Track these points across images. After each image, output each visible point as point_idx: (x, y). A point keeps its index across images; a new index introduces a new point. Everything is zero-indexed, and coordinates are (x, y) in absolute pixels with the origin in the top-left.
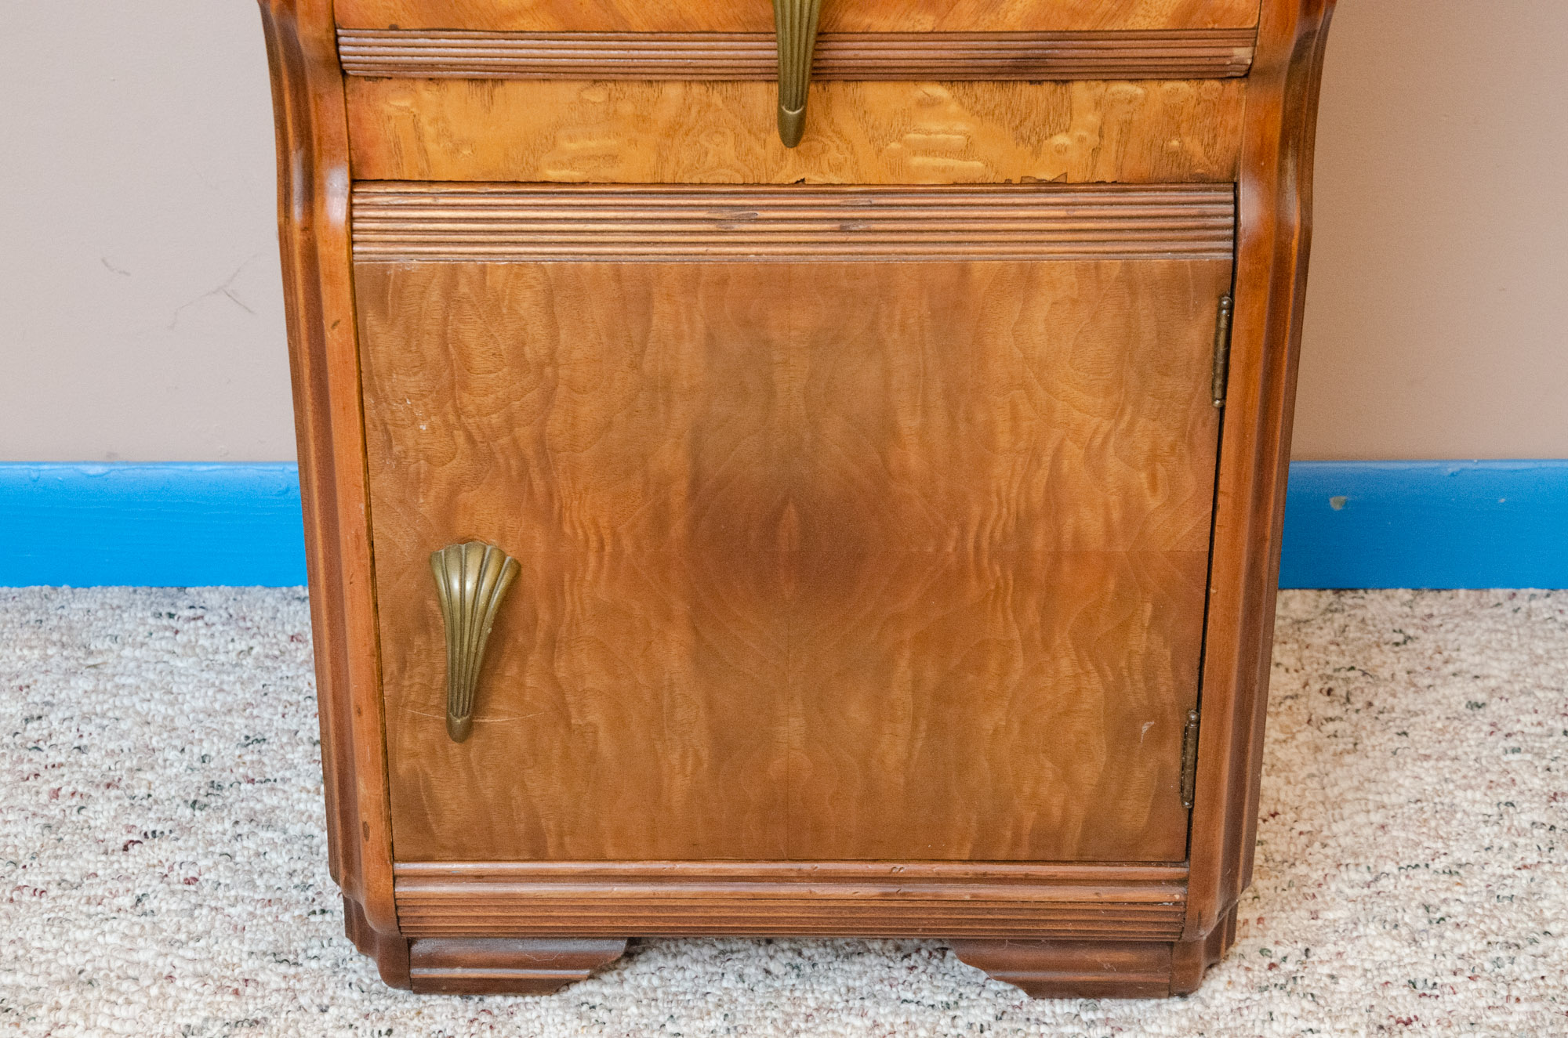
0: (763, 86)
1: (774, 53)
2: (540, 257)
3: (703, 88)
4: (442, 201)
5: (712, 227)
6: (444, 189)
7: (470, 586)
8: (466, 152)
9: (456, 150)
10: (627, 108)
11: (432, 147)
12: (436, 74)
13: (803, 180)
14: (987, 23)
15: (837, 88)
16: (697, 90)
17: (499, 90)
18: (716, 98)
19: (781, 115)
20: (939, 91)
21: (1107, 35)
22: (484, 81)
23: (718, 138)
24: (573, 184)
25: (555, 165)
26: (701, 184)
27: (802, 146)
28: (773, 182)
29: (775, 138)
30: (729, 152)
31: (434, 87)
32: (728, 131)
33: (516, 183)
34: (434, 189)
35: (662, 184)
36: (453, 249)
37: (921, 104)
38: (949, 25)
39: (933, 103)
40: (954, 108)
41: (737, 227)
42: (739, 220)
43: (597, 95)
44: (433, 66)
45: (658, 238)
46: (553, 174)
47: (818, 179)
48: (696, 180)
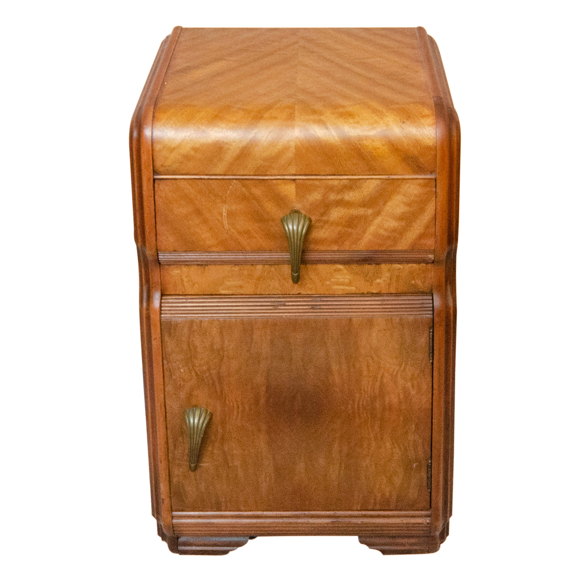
0: (287, 266)
1: (289, 256)
2: (218, 318)
3: (269, 266)
4: (189, 301)
5: (272, 308)
6: (189, 297)
7: (196, 421)
8: (196, 285)
9: (194, 284)
10: (245, 272)
11: (186, 284)
12: (187, 263)
13: (300, 293)
14: (354, 247)
15: (309, 266)
16: (267, 267)
17: (206, 268)
18: (273, 269)
19: (292, 275)
20: (341, 267)
21: (391, 251)
22: (202, 265)
23: (273, 281)
24: (229, 295)
25: (223, 290)
26: (269, 294)
27: (299, 283)
28: (291, 293)
29: (291, 281)
30: (277, 284)
31: (187, 267)
32: (276, 279)
33: (212, 295)
34: (187, 297)
35: (257, 295)
36: (192, 315)
37: (335, 270)
38: (342, 248)
39: (339, 270)
40: (345, 271)
41: (280, 308)
42: (280, 305)
43: (236, 268)
44: (187, 261)
45: (255, 311)
46: (223, 292)
47: (304, 293)
48: (267, 293)
